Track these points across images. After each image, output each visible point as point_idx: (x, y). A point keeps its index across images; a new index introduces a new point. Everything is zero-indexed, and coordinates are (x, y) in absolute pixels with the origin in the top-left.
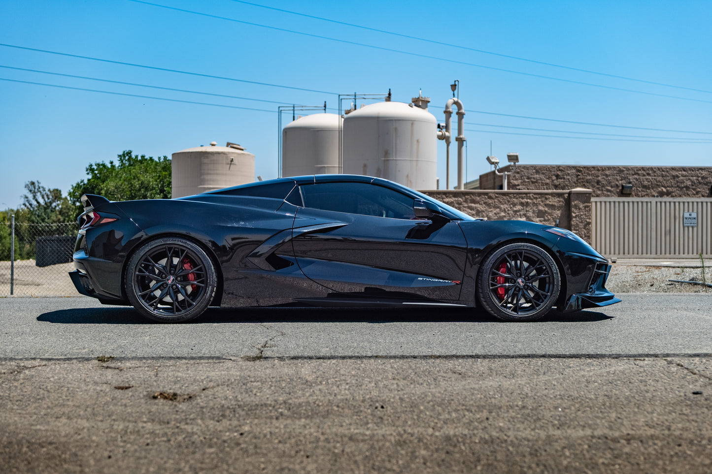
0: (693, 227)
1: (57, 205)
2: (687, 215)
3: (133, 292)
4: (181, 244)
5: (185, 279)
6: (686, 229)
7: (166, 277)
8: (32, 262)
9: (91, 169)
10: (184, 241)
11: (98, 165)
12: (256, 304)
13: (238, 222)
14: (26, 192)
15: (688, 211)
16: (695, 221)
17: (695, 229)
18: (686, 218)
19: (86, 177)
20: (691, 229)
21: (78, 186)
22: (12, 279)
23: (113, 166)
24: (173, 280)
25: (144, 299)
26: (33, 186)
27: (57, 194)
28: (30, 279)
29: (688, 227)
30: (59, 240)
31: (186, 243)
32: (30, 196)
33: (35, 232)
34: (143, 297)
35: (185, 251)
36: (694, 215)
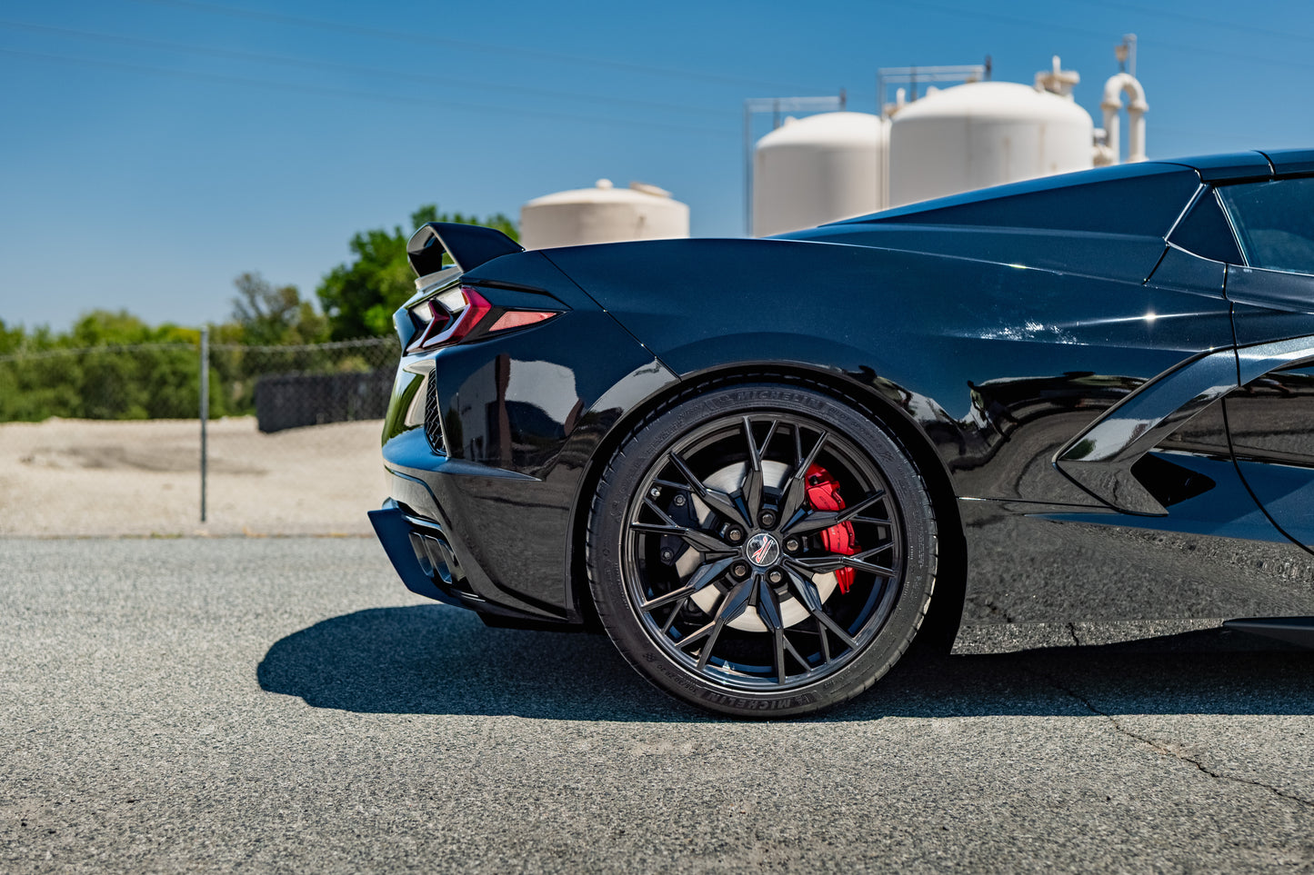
1: (294, 317)
3: (621, 596)
4: (803, 409)
5: (815, 550)
7: (744, 537)
8: (249, 423)
9: (358, 245)
10: (816, 397)
11: (372, 235)
12: (1066, 640)
13: (1018, 322)
14: (236, 293)
19: (350, 259)
21: (335, 277)
22: (204, 461)
23: (400, 239)
24: (773, 548)
25: (661, 625)
26: (249, 285)
27: (291, 296)
28: (244, 460)
30: (299, 382)
31: (822, 405)
32: (245, 300)
33: (252, 366)
34: (659, 615)
35: (816, 436)
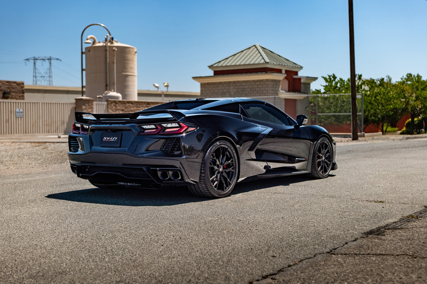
0: (21, 117)
2: (17, 110)
3: (209, 179)
6: (17, 118)
10: (227, 142)
15: (18, 108)
16: (22, 114)
17: (22, 119)
18: (17, 112)
20: (20, 119)
25: (212, 183)
29: (18, 117)
36: (21, 110)
